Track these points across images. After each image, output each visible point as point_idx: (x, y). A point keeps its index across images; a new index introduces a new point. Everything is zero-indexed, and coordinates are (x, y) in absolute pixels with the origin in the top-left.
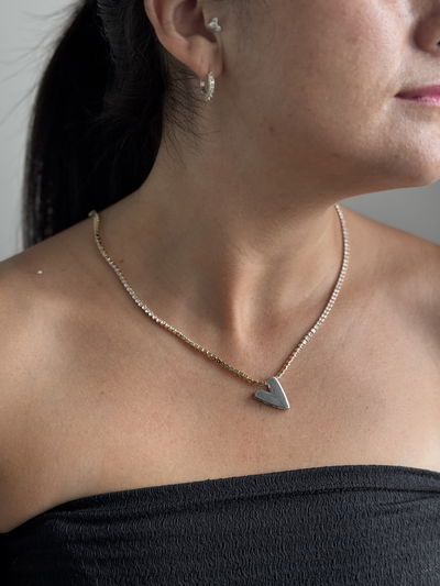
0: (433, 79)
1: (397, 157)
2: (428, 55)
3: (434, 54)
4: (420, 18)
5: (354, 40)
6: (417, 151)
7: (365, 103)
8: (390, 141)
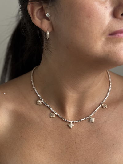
0: (120, 28)
1: (108, 55)
2: (119, 20)
3: (121, 19)
4: (115, 7)
5: (89, 17)
6: (115, 52)
7: (95, 38)
8: (105, 50)
